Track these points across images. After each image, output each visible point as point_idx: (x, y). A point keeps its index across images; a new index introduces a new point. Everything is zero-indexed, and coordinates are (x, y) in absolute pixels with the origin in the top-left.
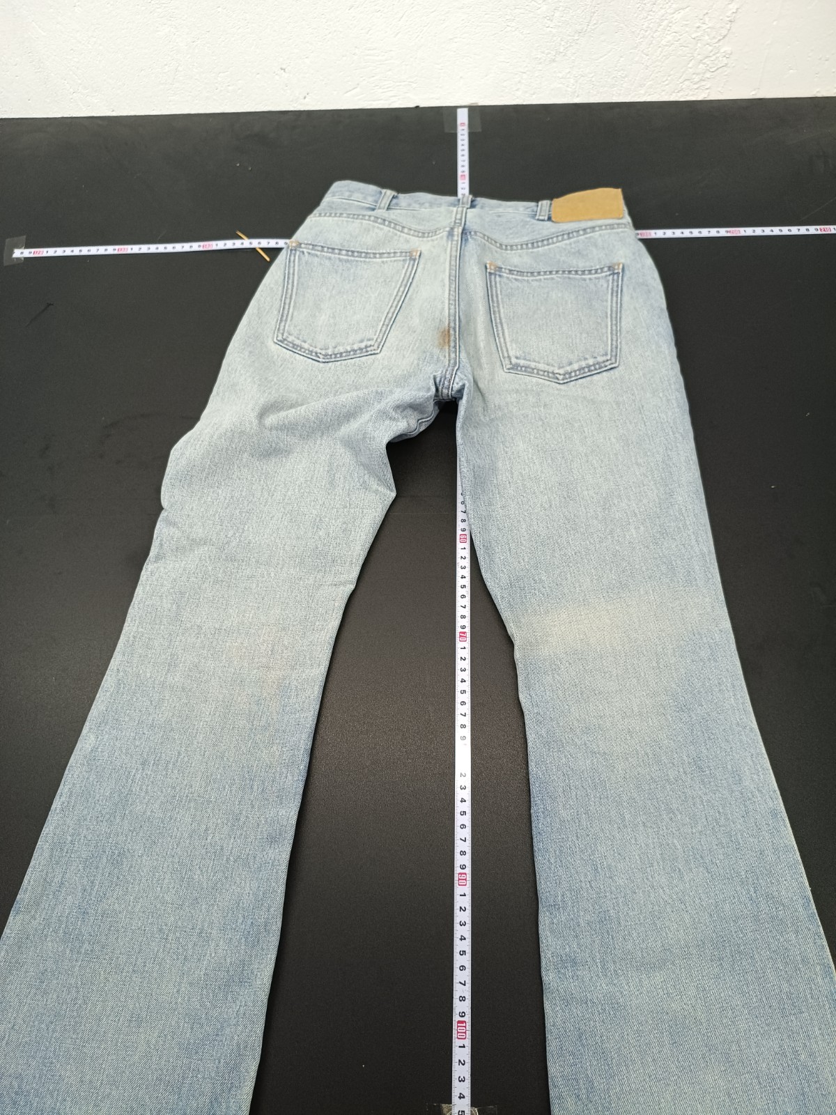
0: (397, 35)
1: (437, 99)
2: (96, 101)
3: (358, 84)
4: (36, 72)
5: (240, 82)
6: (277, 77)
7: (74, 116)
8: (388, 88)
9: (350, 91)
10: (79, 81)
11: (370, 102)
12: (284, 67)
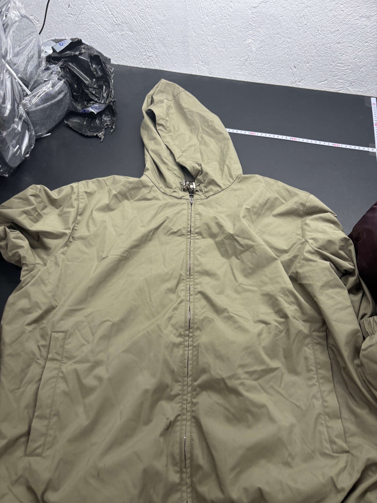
0: (355, 59)
1: (361, 92)
2: (205, 69)
3: (327, 79)
4: (184, 51)
5: (273, 70)
6: (291, 70)
7: (192, 74)
8: (340, 83)
9: (322, 82)
10: (201, 59)
11: (329, 89)
12: (296, 66)
